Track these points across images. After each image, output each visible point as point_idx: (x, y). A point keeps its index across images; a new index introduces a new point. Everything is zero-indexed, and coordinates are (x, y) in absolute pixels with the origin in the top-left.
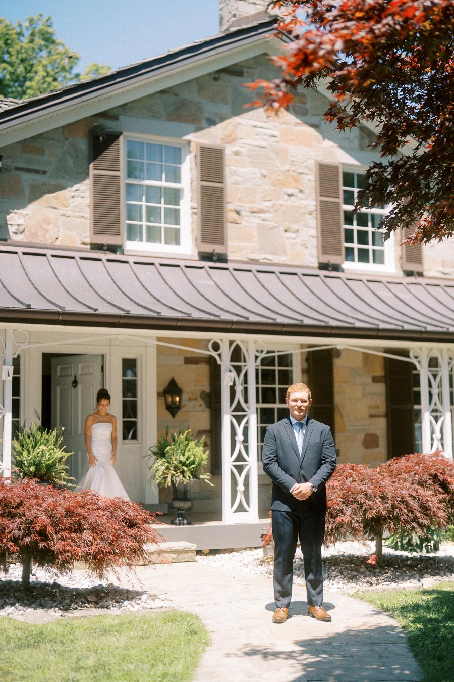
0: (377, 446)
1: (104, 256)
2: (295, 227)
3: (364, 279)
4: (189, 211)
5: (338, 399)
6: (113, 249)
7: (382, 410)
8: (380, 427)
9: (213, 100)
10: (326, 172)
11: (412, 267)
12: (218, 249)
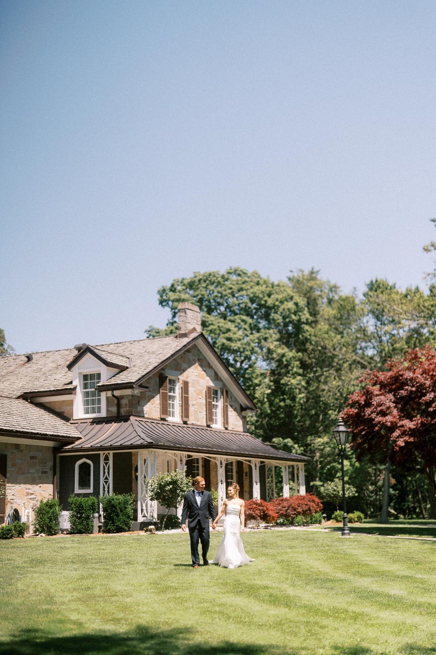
1: (164, 423)
2: (202, 411)
4: (178, 405)
6: (165, 420)
9: (184, 362)
11: (226, 426)
12: (187, 420)
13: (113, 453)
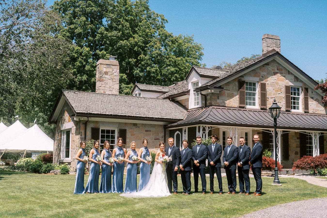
0: (298, 154)
1: (242, 109)
2: (280, 101)
3: (296, 114)
4: (258, 98)
5: (289, 143)
6: (243, 107)
7: (299, 146)
8: (298, 150)
9: (263, 72)
10: (288, 88)
11: (306, 111)
12: (265, 107)
13: (188, 128)
